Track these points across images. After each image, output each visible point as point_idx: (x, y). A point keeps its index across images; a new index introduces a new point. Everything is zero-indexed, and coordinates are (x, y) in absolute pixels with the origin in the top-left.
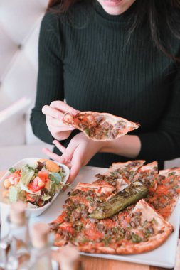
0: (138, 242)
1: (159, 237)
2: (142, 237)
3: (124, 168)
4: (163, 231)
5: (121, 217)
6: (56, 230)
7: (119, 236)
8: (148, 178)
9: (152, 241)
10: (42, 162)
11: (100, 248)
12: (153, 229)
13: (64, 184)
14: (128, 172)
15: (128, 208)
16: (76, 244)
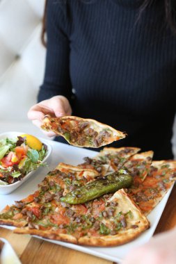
0: (106, 234)
1: (130, 232)
2: (112, 229)
3: (116, 154)
4: (137, 226)
5: (95, 205)
6: (20, 209)
7: (86, 225)
8: (139, 167)
9: (121, 235)
10: (23, 137)
11: (62, 235)
12: (126, 223)
13: (42, 162)
14: (118, 158)
15: (104, 196)
16: (37, 227)
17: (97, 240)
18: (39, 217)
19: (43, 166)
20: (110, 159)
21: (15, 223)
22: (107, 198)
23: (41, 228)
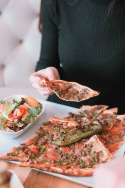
0: (84, 167)
2: (88, 164)
3: (91, 110)
5: (76, 146)
7: (70, 161)
8: (107, 119)
9: (94, 168)
10: (25, 98)
11: (53, 168)
12: (98, 159)
13: (38, 116)
14: (93, 113)
15: (83, 140)
16: (35, 162)
17: (78, 171)
18: (37, 155)
19: (39, 119)
20: (87, 114)
21: (20, 159)
22: (85, 142)
23: (38, 163)
